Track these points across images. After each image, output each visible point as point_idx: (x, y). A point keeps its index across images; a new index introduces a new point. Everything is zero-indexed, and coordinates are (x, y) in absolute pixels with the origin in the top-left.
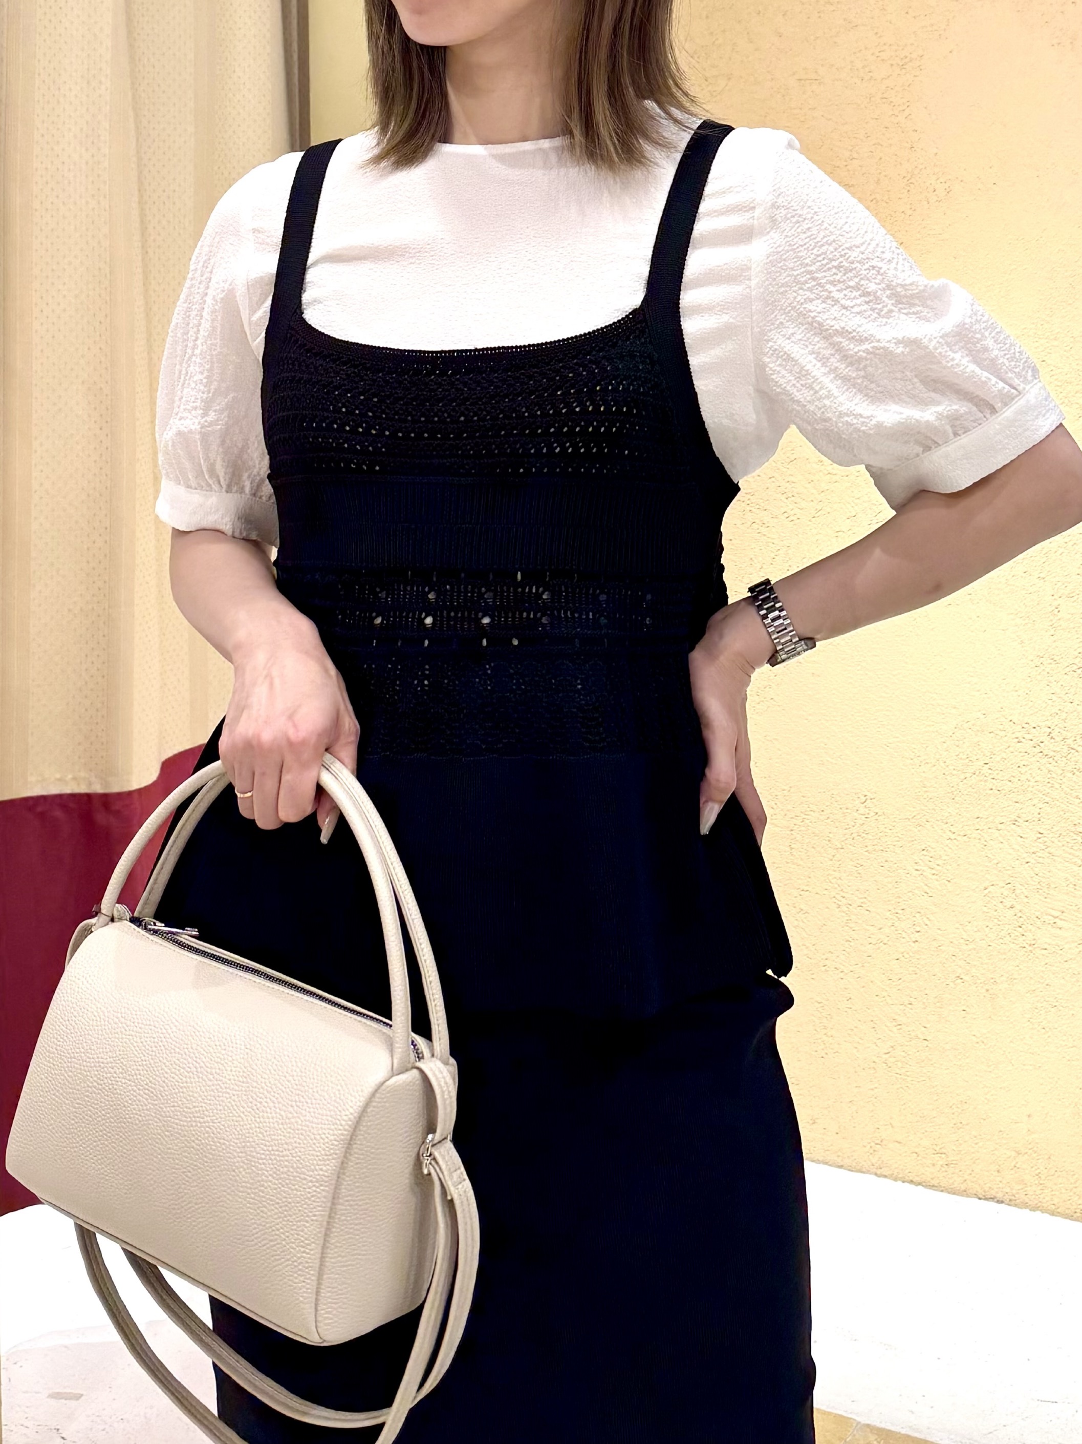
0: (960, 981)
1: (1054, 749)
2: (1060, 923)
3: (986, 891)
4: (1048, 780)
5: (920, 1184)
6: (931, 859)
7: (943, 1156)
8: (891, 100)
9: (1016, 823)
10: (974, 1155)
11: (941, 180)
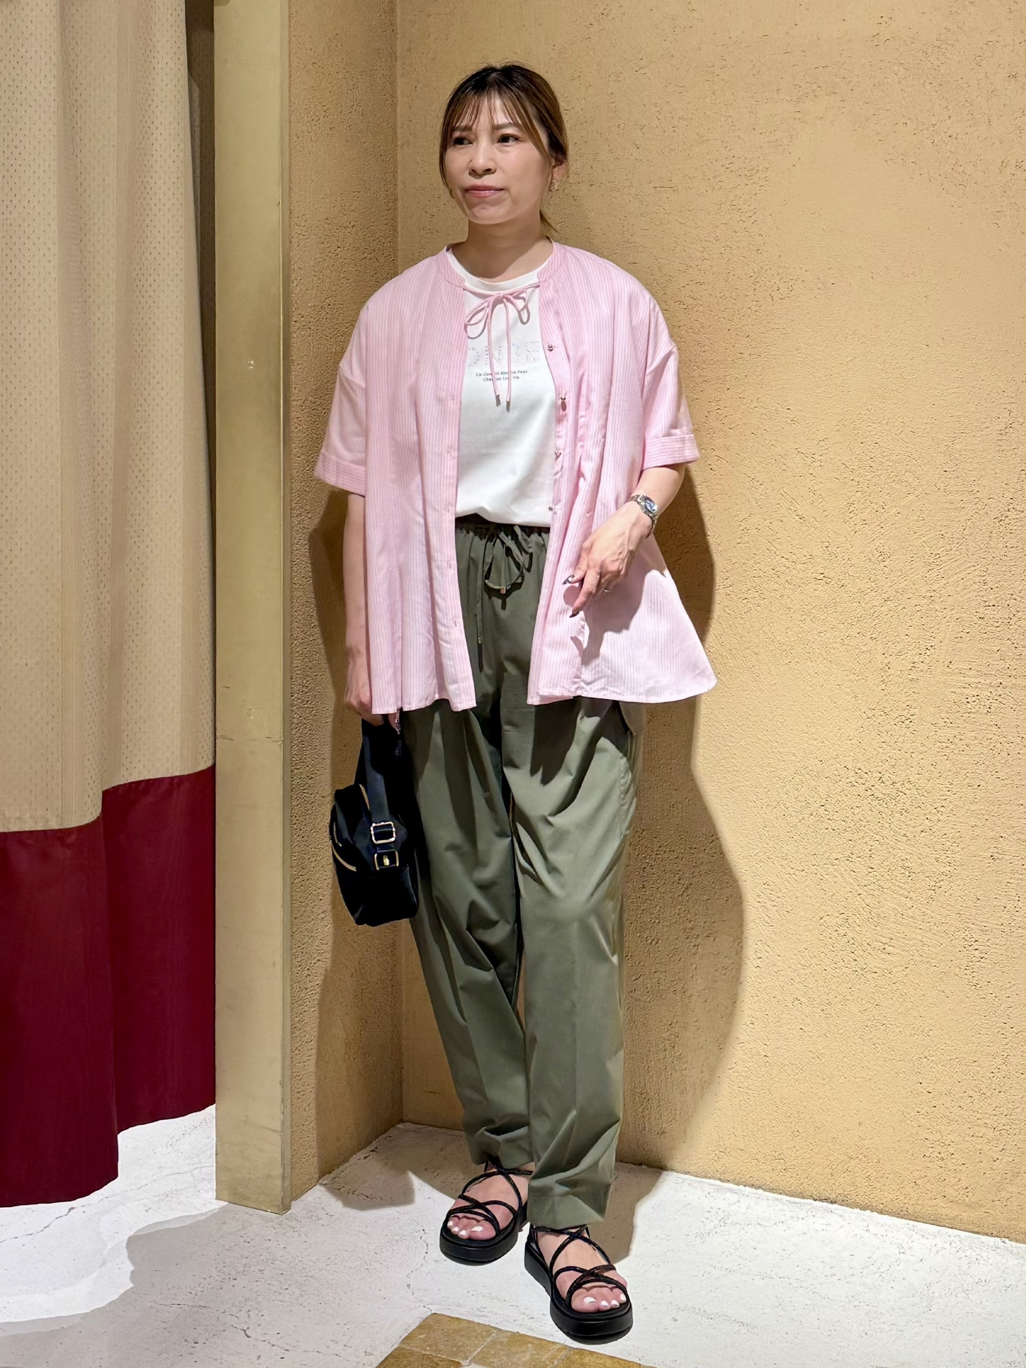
0: (797, 1002)
1: (884, 792)
2: (889, 949)
3: (822, 921)
4: (878, 820)
5: (760, 1187)
6: (772, 892)
7: (782, 1161)
8: (739, 207)
9: (850, 859)
10: (809, 1160)
11: (784, 280)
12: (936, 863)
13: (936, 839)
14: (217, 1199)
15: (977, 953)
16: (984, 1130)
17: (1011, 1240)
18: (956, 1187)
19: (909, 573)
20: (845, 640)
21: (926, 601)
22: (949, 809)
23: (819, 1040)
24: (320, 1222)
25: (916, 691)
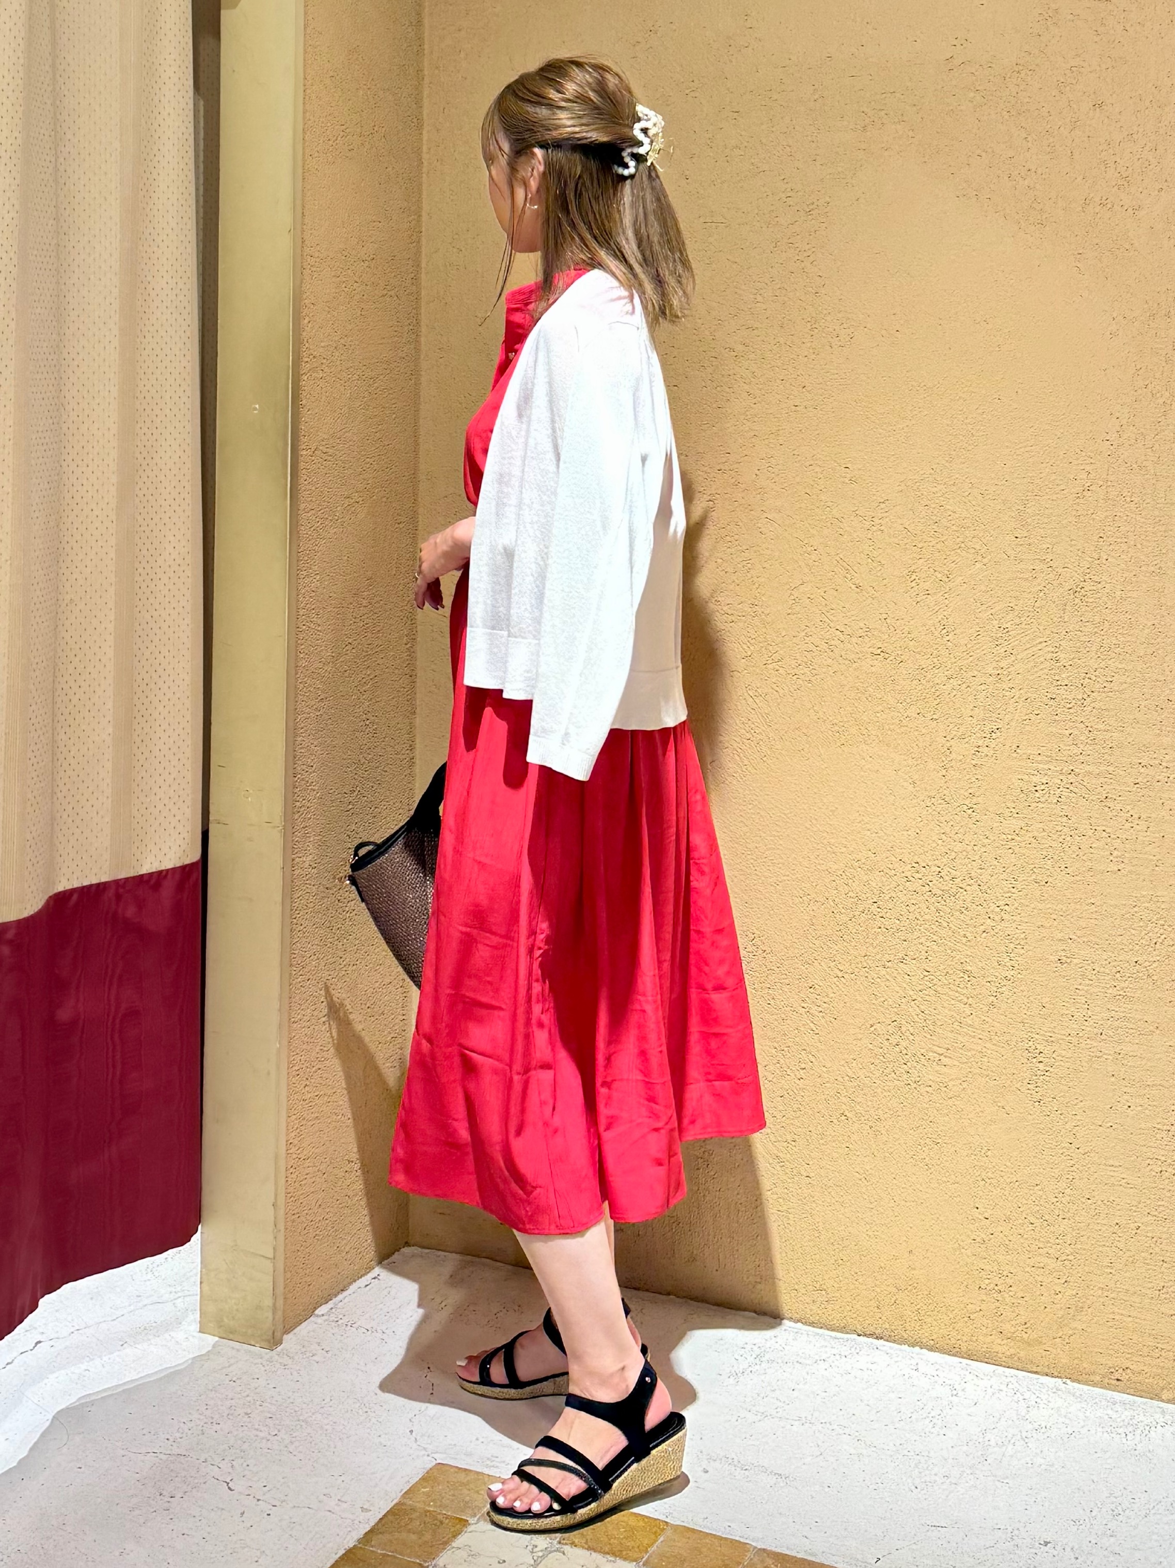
0: (843, 1118)
1: (943, 888)
2: (945, 1060)
3: (872, 1029)
4: (936, 919)
5: (799, 1321)
6: (818, 997)
7: (824, 1292)
8: (797, 245)
9: (904, 961)
10: (853, 1291)
11: (845, 326)
12: (999, 967)
13: (998, 941)
14: (200, 1332)
15: (1041, 1066)
16: (1046, 1260)
17: (1073, 1381)
19: (975, 648)
20: (904, 721)
21: (991, 678)
22: (1013, 907)
23: (866, 1160)
24: (315, 1358)
25: (979, 777)
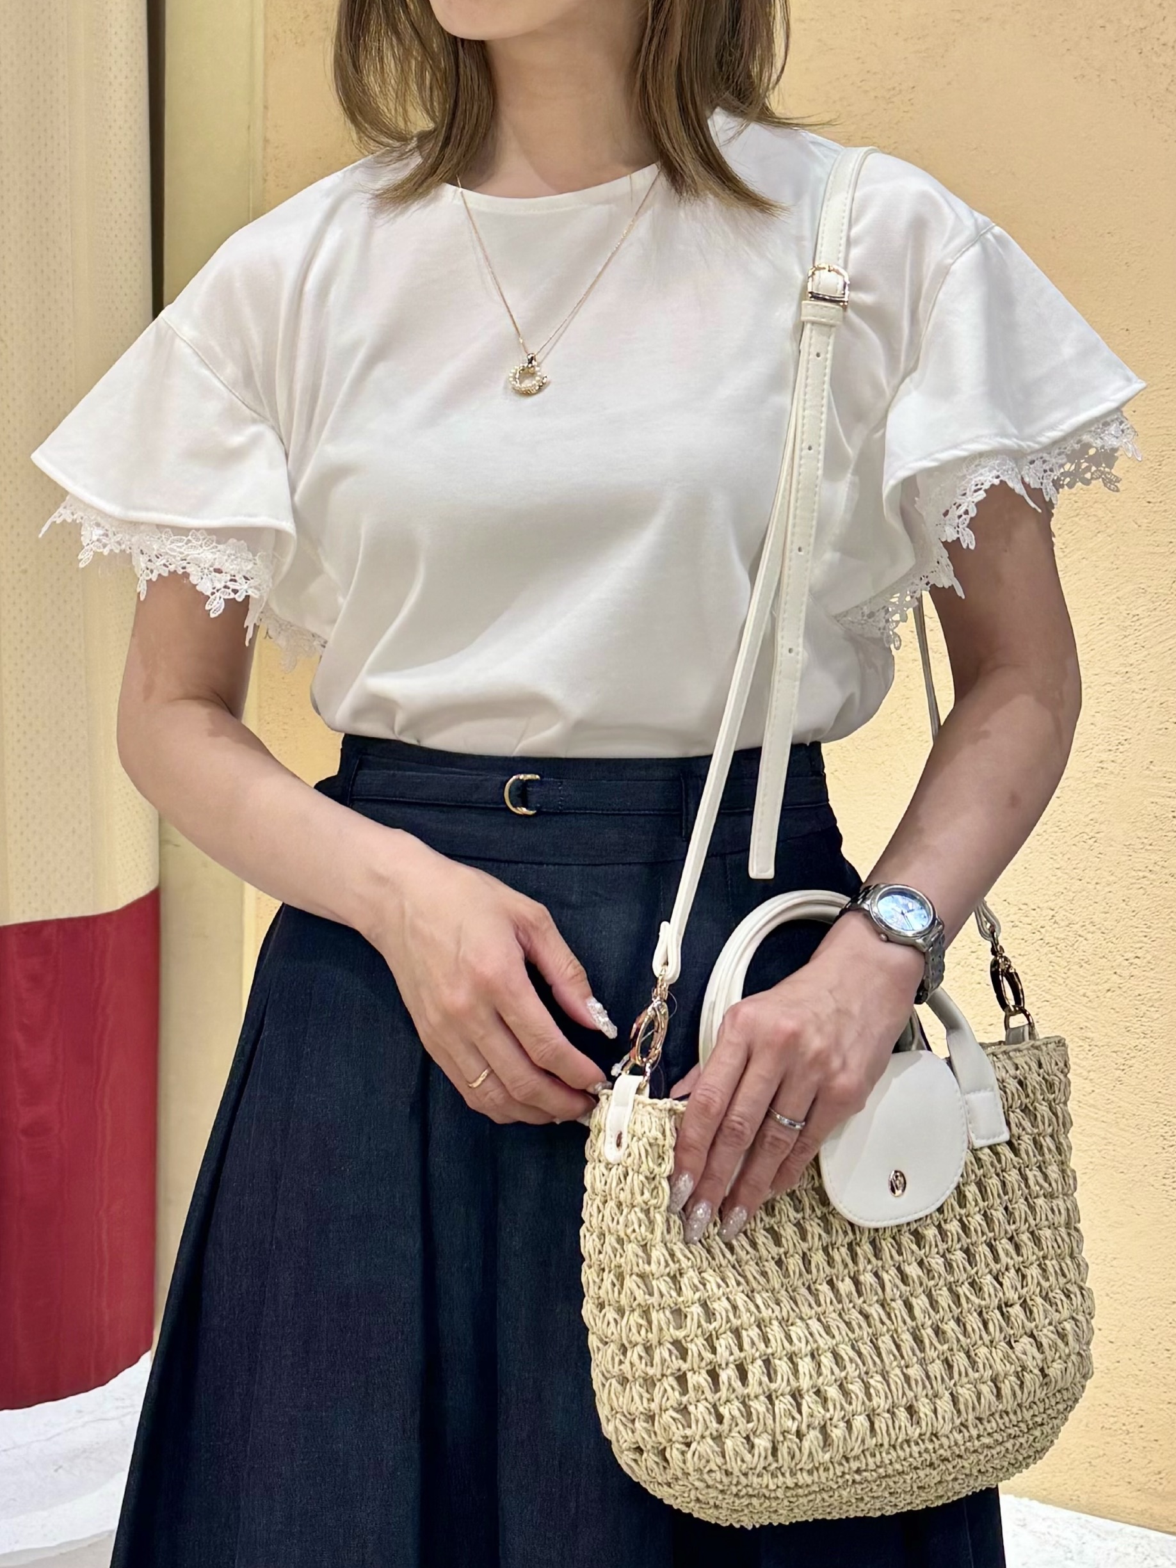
1: (1058, 936)
12: (1128, 1034)
13: (1127, 1001)
18: (1145, 1471)
21: (1118, 676)
22: (1145, 961)
25: (1103, 799)
